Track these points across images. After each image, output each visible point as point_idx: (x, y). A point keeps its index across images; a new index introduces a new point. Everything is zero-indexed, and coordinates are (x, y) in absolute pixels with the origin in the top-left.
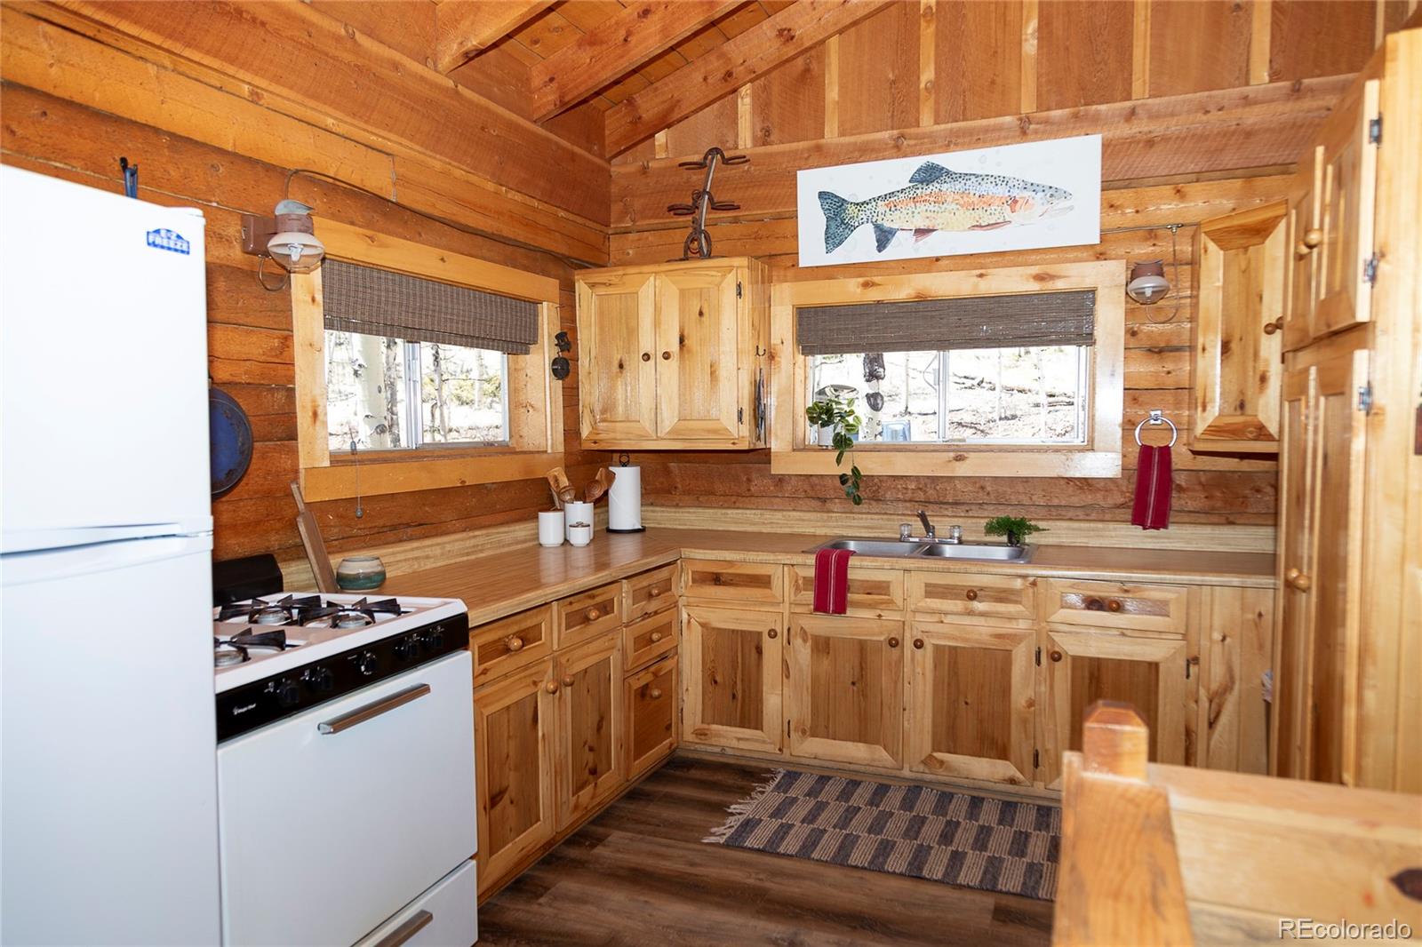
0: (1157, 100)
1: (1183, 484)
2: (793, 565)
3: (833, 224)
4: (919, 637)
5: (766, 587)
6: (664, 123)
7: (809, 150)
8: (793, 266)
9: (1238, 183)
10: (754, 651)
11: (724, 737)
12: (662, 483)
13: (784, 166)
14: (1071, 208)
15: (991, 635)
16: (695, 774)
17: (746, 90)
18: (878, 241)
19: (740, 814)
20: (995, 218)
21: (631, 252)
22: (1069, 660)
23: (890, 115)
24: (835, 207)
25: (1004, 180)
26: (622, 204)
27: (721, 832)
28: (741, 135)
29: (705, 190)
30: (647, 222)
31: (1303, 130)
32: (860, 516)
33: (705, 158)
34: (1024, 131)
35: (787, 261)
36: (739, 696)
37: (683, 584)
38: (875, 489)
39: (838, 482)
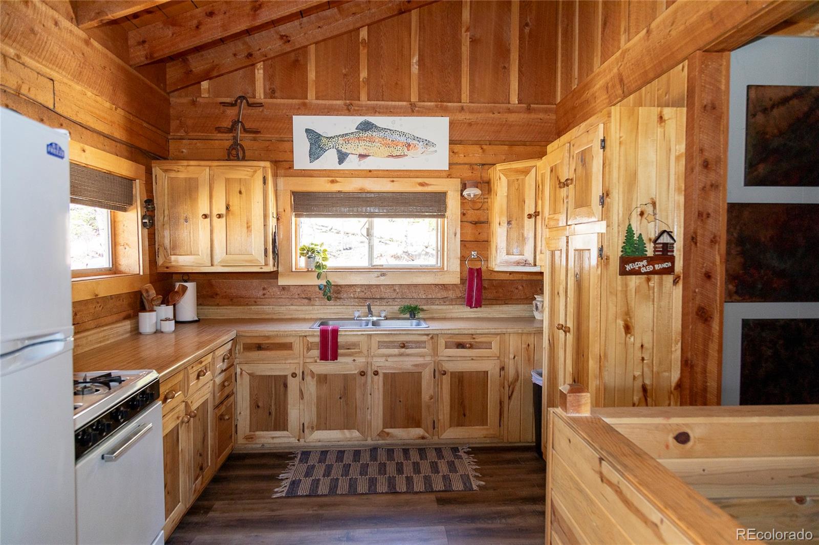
0: (473, 105)
1: (486, 286)
2: (305, 336)
3: (313, 146)
4: (376, 369)
5: (289, 350)
6: (207, 76)
7: (299, 105)
8: (290, 168)
9: (506, 147)
10: (282, 386)
11: (264, 438)
12: (208, 292)
13: (284, 112)
14: (436, 151)
15: (412, 365)
16: (248, 462)
17: (260, 65)
18: (339, 159)
19: (287, 479)
20: (400, 152)
21: (184, 150)
22: (449, 374)
23: (344, 92)
24: (315, 138)
25: (404, 134)
26: (178, 121)
27: (281, 491)
28: (257, 91)
29: (238, 120)
30: (196, 134)
31: (532, 127)
32: (331, 307)
33: (236, 101)
34: (413, 110)
35: (286, 165)
36: (273, 414)
37: (237, 351)
38: (338, 292)
39: (317, 289)
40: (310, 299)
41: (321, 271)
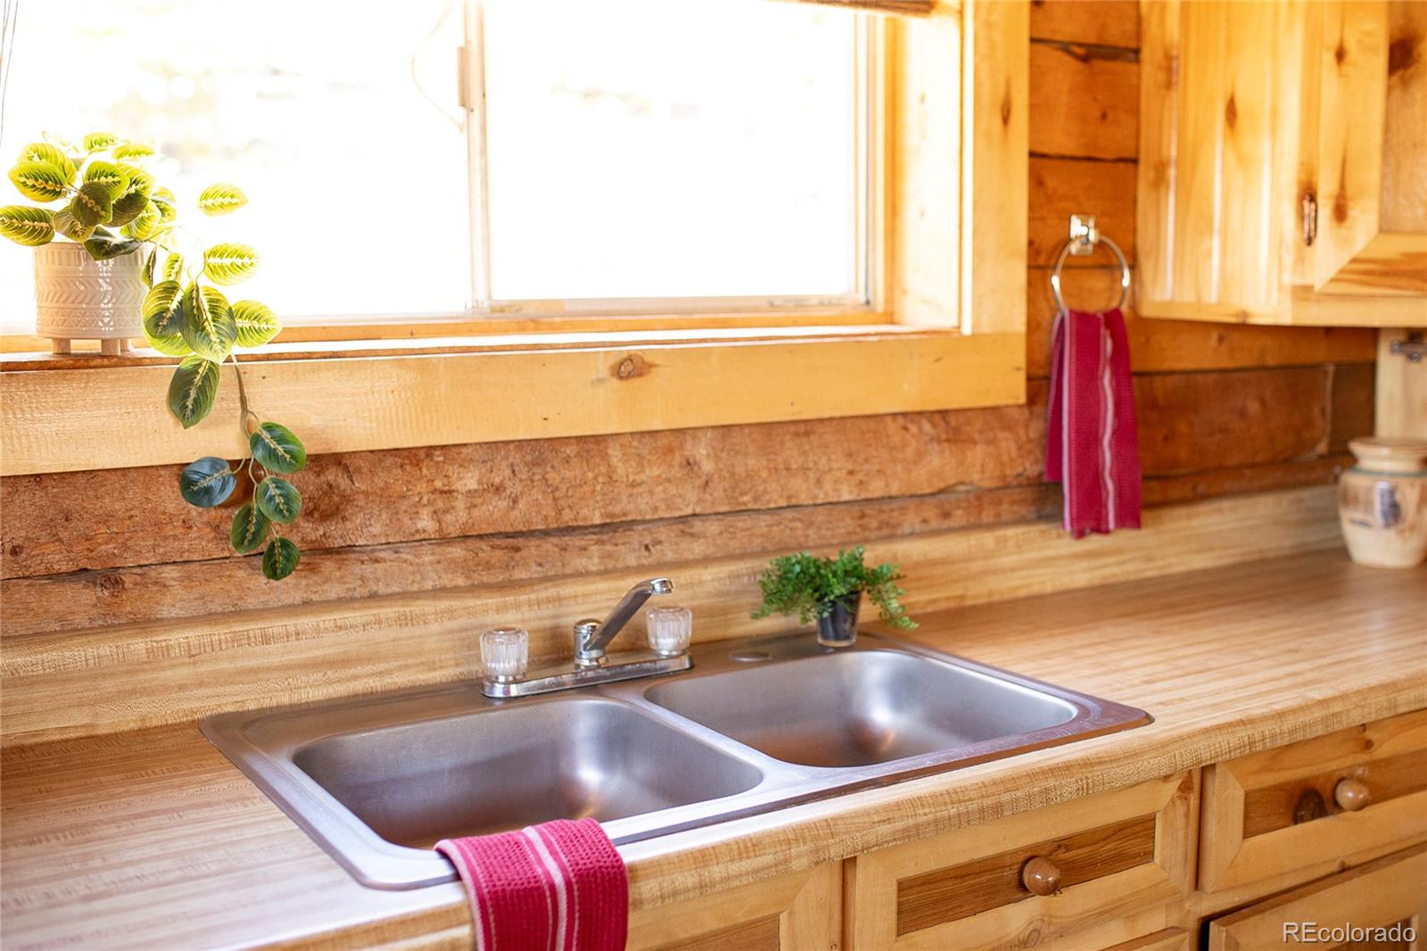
38: (327, 507)
39: (171, 499)
40: (110, 578)
41: (214, 353)
